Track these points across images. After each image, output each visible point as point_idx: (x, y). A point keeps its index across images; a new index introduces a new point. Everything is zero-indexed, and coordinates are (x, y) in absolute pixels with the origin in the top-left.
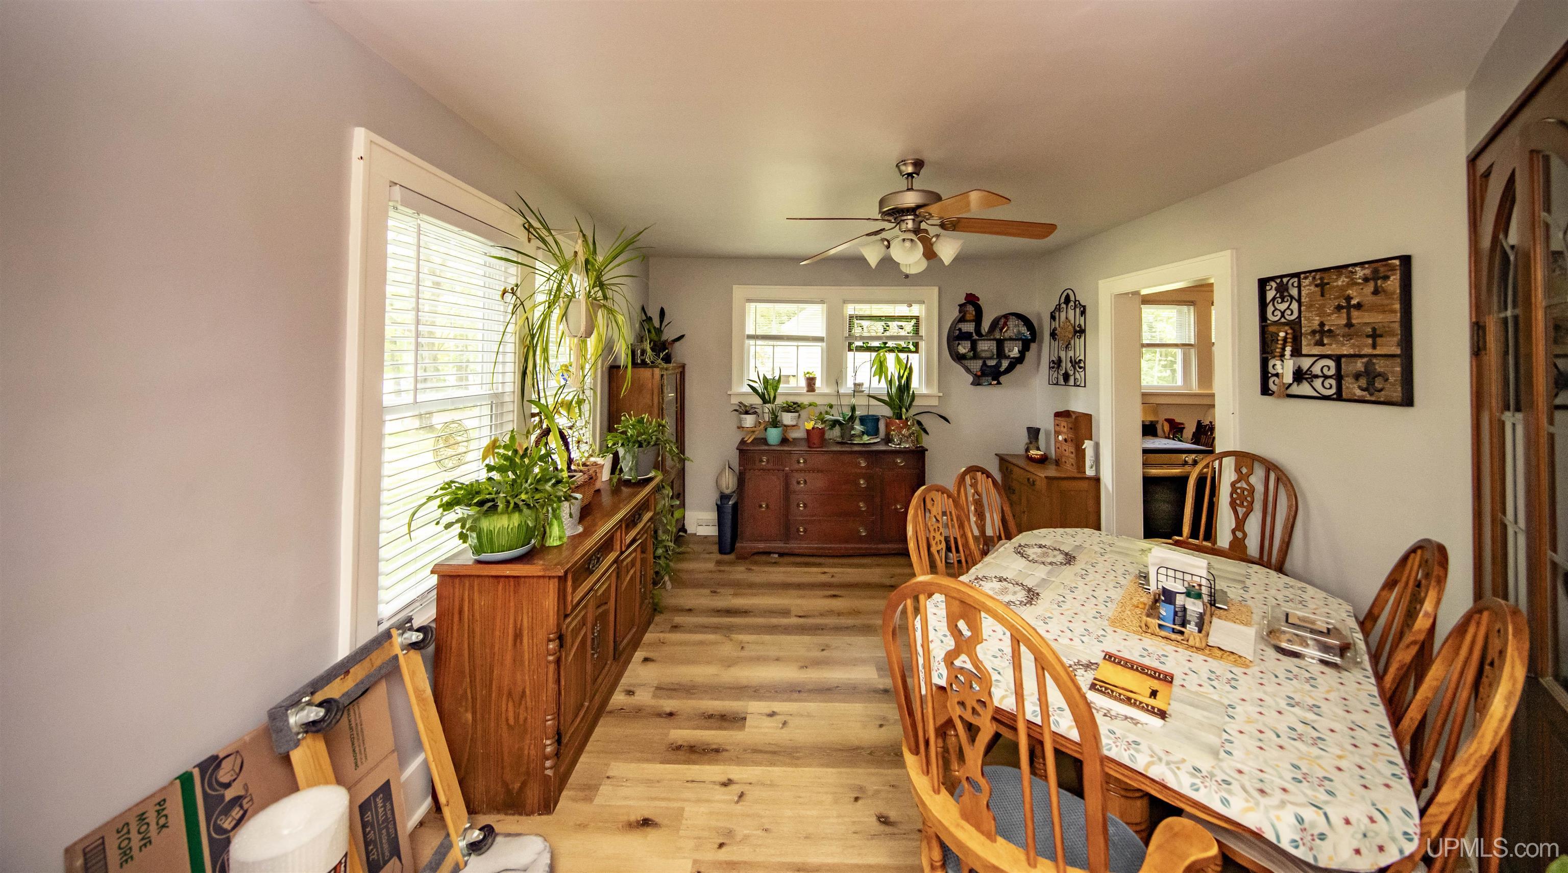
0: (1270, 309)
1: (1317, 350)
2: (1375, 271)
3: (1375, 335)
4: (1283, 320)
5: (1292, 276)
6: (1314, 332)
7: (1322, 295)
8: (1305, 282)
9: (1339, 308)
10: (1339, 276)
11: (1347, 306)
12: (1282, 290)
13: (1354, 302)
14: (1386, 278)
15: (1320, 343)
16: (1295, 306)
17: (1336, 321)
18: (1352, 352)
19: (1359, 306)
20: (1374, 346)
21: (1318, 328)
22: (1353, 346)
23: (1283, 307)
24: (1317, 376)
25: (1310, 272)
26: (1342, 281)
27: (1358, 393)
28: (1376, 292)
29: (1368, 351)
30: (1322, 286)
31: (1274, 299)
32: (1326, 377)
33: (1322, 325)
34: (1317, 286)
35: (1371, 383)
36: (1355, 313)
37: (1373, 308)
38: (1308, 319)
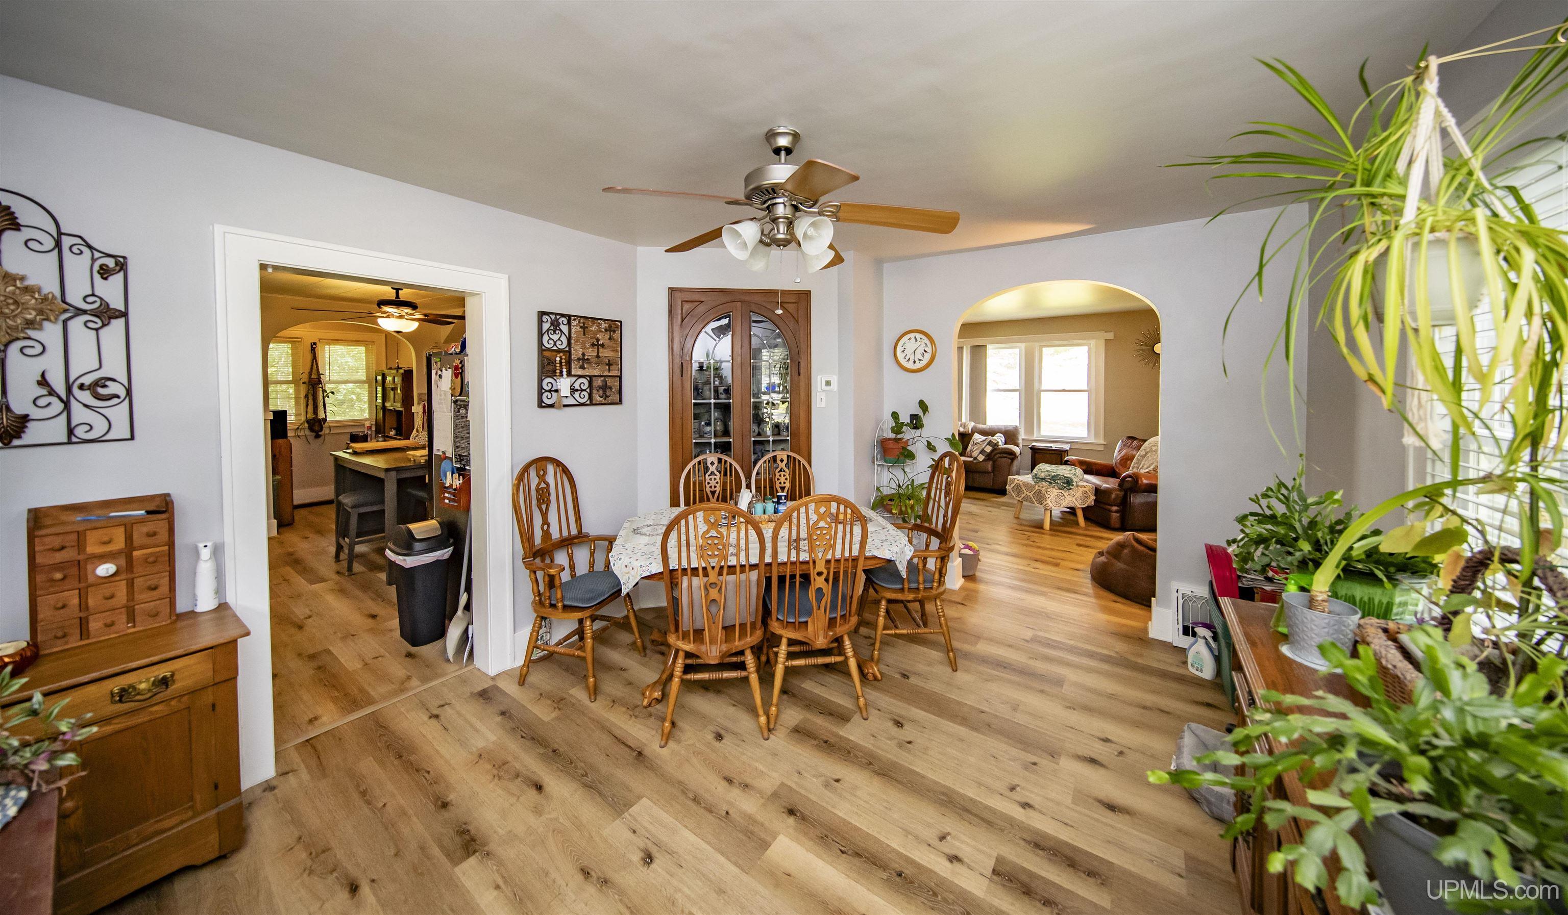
0: (545, 338)
1: (580, 372)
2: (610, 326)
3: (609, 364)
4: (555, 348)
5: (563, 315)
6: (579, 359)
7: (584, 334)
8: (574, 323)
9: (593, 345)
10: (593, 324)
11: (597, 345)
12: (555, 325)
13: (600, 342)
14: (614, 331)
15: (582, 367)
16: (564, 339)
17: (591, 353)
18: (599, 374)
19: (603, 345)
20: (609, 370)
21: (581, 356)
22: (599, 370)
23: (555, 337)
24: (577, 390)
25: (578, 316)
26: (594, 328)
27: (599, 399)
28: (610, 339)
29: (606, 373)
30: (584, 328)
31: (548, 330)
32: (582, 390)
33: (583, 354)
34: (581, 327)
35: (605, 393)
36: (601, 350)
37: (609, 348)
38: (575, 350)
